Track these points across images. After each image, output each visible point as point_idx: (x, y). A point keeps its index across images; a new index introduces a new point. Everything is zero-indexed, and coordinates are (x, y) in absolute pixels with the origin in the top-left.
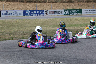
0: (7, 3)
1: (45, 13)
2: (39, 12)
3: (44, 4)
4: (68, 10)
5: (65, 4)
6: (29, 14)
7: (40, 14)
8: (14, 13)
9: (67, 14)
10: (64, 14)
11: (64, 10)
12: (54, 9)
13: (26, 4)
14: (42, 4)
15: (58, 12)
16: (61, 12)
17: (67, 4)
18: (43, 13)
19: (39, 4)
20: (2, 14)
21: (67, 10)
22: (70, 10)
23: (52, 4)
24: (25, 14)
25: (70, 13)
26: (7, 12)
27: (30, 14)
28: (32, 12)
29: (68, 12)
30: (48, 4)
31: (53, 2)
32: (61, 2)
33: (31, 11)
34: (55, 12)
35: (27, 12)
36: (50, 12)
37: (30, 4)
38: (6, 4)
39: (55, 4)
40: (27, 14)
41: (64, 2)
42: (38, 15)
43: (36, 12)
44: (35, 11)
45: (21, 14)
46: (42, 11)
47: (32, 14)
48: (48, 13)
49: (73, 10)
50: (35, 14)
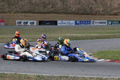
0: (66, 15)
1: (92, 23)
2: (87, 22)
3: (95, 16)
4: (110, 21)
5: (111, 16)
6: (80, 24)
7: (88, 23)
8: (68, 23)
13: (80, 16)
14: (93, 16)
15: (102, 23)
16: (105, 23)
17: (113, 16)
18: (91, 23)
19: (90, 16)
20: (58, 23)
22: (112, 21)
23: (101, 16)
24: (76, 23)
25: (112, 24)
26: (62, 22)
28: (82, 22)
29: (110, 23)
30: (98, 16)
31: (102, 15)
34: (100, 23)
35: (78, 22)
36: (96, 23)
37: (84, 16)
38: (64, 15)
39: (103, 16)
40: (78, 24)
41: (110, 15)
42: (86, 24)
44: (84, 21)
45: (73, 23)
46: (90, 21)
47: (82, 24)
48: (94, 23)
49: (115, 21)
50: (84, 23)
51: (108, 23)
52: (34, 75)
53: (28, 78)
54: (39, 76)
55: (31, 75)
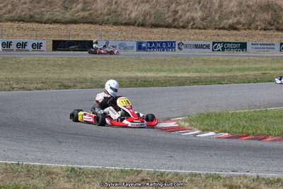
0: (115, 27)
1: (177, 47)
2: (167, 45)
3: (183, 30)
4: (221, 43)
5: (222, 32)
6: (148, 48)
7: (167, 49)
8: (120, 45)
9: (219, 50)
10: (213, 50)
11: (214, 43)
12: (201, 40)
13: (150, 29)
14: (178, 31)
15: (201, 47)
16: (208, 47)
17: (226, 32)
18: (174, 48)
19: (172, 30)
21: (218, 43)
22: (224, 43)
23: (197, 31)
24: (140, 47)
25: (223, 49)
27: (150, 48)
28: (153, 45)
29: (220, 46)
30: (190, 30)
31: (200, 28)
32: (216, 28)
33: (151, 43)
34: (197, 46)
35: (144, 45)
36: (186, 46)
37: (157, 30)
38: (112, 28)
39: (203, 31)
40: (144, 48)
41: (220, 29)
42: (163, 50)
43: (161, 45)
44: (158, 42)
45: (132, 47)
46: (172, 43)
47: (154, 48)
48: (183, 47)
49: (230, 43)
50: (158, 48)
51: (215, 48)
52: (62, 168)
53: (49, 173)
54: (73, 170)
55: (54, 168)
